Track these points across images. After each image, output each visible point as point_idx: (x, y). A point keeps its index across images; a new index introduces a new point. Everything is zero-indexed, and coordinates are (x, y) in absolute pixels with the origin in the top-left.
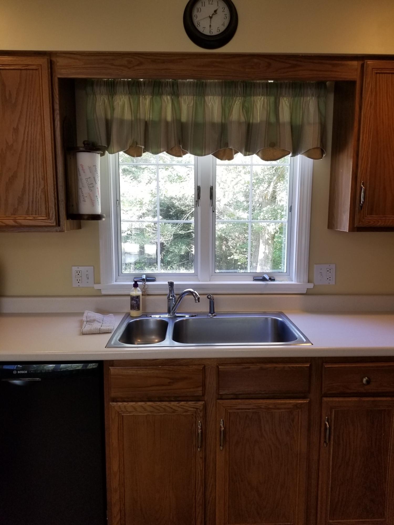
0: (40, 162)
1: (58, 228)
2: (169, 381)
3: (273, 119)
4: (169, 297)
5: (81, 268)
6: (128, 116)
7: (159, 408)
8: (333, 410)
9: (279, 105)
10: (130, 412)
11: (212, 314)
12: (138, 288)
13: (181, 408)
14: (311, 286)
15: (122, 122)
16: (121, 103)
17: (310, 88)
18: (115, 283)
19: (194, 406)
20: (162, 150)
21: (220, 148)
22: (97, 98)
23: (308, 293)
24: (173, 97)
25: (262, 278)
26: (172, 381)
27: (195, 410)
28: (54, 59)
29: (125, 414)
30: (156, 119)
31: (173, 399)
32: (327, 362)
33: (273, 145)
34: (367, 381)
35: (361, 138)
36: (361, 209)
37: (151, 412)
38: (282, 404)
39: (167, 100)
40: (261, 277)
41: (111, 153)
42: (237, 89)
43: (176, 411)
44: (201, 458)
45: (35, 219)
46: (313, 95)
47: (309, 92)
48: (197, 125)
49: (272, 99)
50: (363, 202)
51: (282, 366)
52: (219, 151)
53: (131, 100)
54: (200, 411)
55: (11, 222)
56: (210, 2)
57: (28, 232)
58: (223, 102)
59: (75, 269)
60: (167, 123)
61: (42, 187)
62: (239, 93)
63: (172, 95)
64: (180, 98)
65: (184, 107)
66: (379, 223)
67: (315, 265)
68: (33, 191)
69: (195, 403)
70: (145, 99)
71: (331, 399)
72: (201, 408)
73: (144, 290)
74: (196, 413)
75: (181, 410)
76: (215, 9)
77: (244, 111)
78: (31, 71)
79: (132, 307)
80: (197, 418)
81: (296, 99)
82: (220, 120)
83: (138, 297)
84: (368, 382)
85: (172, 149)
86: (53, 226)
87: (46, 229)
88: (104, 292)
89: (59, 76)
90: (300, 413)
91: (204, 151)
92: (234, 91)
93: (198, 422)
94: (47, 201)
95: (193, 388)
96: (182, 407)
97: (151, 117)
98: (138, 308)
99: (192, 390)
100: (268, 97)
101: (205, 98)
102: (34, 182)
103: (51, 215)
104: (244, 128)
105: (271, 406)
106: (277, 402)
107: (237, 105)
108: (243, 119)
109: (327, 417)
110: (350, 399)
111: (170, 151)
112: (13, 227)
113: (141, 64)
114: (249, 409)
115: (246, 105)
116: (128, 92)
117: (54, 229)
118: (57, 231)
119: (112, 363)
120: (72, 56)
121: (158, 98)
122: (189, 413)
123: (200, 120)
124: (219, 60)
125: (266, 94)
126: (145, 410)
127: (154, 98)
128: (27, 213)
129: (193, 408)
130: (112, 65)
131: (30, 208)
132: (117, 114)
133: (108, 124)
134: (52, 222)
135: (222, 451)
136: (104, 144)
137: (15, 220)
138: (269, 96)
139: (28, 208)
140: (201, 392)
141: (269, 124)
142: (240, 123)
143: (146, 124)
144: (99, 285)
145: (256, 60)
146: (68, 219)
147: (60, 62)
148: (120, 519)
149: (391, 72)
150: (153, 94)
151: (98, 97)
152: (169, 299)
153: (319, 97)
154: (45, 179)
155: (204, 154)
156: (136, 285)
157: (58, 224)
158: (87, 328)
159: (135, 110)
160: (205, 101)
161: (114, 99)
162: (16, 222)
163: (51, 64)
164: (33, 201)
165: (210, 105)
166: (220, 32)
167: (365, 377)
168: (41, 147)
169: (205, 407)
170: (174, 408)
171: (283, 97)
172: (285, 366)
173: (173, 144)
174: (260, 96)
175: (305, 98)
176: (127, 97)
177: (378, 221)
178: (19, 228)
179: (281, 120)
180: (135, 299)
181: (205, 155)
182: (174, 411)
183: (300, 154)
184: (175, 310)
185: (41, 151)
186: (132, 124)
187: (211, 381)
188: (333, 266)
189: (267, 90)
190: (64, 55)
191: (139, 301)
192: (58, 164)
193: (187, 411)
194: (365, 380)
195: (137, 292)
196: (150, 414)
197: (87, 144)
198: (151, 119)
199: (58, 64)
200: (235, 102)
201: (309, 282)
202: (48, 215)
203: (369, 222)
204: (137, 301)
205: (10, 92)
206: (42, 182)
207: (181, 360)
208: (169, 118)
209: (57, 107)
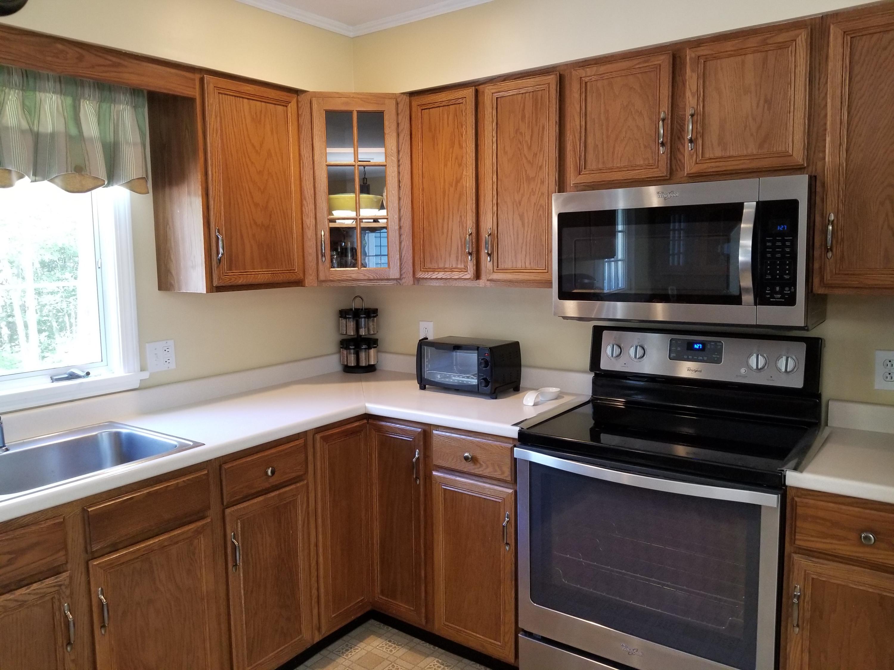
2: (10, 557)
3: (73, 131)
8: (239, 521)
9: (80, 112)
13: (34, 594)
14: (145, 375)
17: (123, 94)
19: (56, 582)
23: (143, 387)
25: (66, 376)
26: (12, 556)
27: (57, 588)
31: (13, 587)
32: (225, 463)
33: (79, 169)
34: (272, 472)
35: (210, 173)
36: (220, 263)
38: (179, 535)
40: (65, 374)
42: (11, 76)
43: (26, 601)
46: (127, 103)
47: (122, 97)
49: (69, 100)
50: (223, 254)
51: (174, 483)
54: (66, 588)
62: (16, 84)
67: (147, 344)
69: (56, 578)
71: (235, 508)
72: (67, 582)
74: (59, 594)
75: (34, 598)
77: (26, 112)
80: (62, 601)
81: (104, 105)
90: (202, 539)
92: (6, 80)
93: (63, 606)
95: (51, 555)
96: (35, 592)
99: (48, 559)
100: (63, 97)
104: (30, 140)
105: (166, 544)
106: (173, 534)
108: (26, 125)
109: (233, 534)
115: (27, 103)
122: (46, 599)
125: (59, 92)
129: (54, 586)
135: (104, 635)
138: (64, 95)
140: (62, 558)
141: (69, 137)
142: (21, 131)
145: (60, 46)
149: (234, 94)
153: (137, 107)
167: (269, 468)
169: (71, 579)
170: (21, 598)
171: (85, 99)
172: (179, 481)
174: (49, 93)
175: (116, 106)
177: (240, 278)
179: (86, 133)
182: (23, 603)
183: (117, 183)
187: (75, 536)
188: (171, 343)
189: (61, 86)
193: (44, 596)
194: (269, 473)
200: (10, 96)
201: (142, 369)
203: (230, 279)
207: (23, 518)
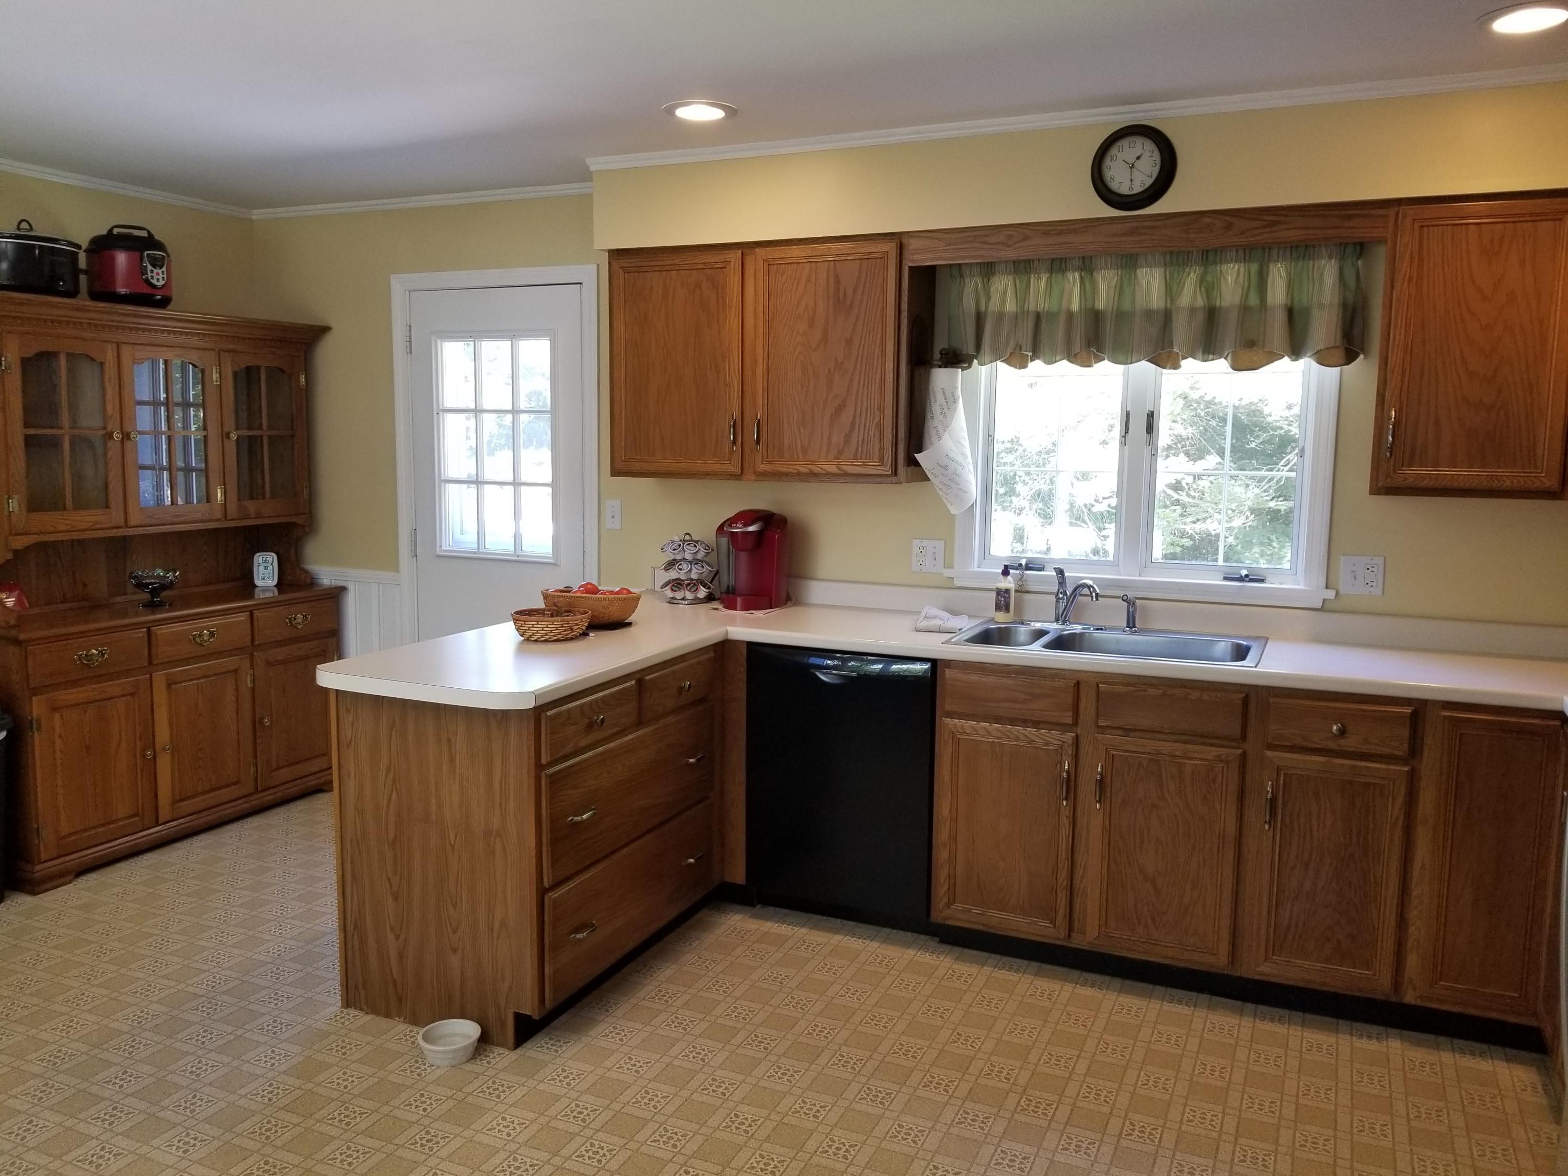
0: (877, 385)
1: (894, 479)
2: (1026, 697)
3: (1254, 300)
4: (1057, 595)
5: (926, 543)
6: (1011, 306)
7: (1009, 734)
8: (1282, 772)
9: (1267, 277)
10: (968, 734)
11: (1131, 628)
12: (1009, 577)
13: (1041, 739)
14: (1331, 595)
15: (1000, 316)
16: (1000, 288)
17: (1327, 245)
18: (976, 569)
19: (1060, 737)
20: (1058, 358)
21: (1163, 350)
22: (966, 282)
23: (1324, 608)
24: (1083, 274)
25: (1239, 577)
26: (1030, 698)
27: (1061, 743)
28: (905, 241)
29: (962, 737)
30: (1054, 309)
31: (1029, 724)
32: (1275, 695)
33: (1251, 344)
34: (1339, 730)
36: (1391, 456)
37: (998, 738)
39: (1073, 278)
40: (1238, 574)
41: (981, 364)
42: (1191, 254)
43: (1034, 741)
44: (1067, 817)
45: (864, 465)
46: (1330, 257)
47: (1325, 252)
48: (1121, 316)
49: (1254, 267)
50: (1392, 444)
51: (1198, 693)
52: (1160, 354)
53: (1018, 282)
54: (1069, 747)
55: (833, 469)
56: (1132, 145)
57: (853, 482)
58: (1168, 276)
59: (916, 542)
60: (1070, 315)
61: (877, 419)
62: (1195, 262)
63: (1081, 269)
64: (1095, 274)
65: (1102, 287)
66: (1426, 482)
67: (1342, 557)
68: (865, 426)
69: (1061, 734)
70: (1039, 278)
72: (1070, 742)
73: (1020, 583)
74: (1061, 748)
75: (1041, 742)
76: (1139, 154)
77: (1203, 289)
78: (874, 260)
79: (998, 607)
80: (1064, 757)
81: (1300, 263)
82: (1162, 305)
83: (1007, 591)
84: (1343, 732)
85: (1075, 355)
86: (887, 476)
87: (878, 480)
88: (958, 583)
89: (911, 265)
90: (1225, 769)
91: (1130, 356)
92: (1186, 257)
93: (1064, 761)
94: (881, 440)
95: (1058, 711)
96: (1042, 736)
97: (1047, 305)
98: (1007, 609)
99: (1056, 714)
100: (1247, 264)
101: (1138, 271)
102: (866, 412)
103: (886, 459)
104: (1200, 317)
105: (1178, 753)
106: (1191, 748)
107: (1190, 280)
108: (1200, 302)
109: (1270, 783)
110: (1313, 758)
111: (1072, 357)
112: (835, 475)
113: (1026, 238)
114: (1143, 753)
115: (1207, 278)
116: (1013, 270)
117: (890, 479)
118: (892, 483)
119: (948, 663)
120: (931, 234)
121: (1060, 276)
122: (1051, 748)
123: (1127, 305)
124: (1146, 224)
125: (1243, 259)
126: (989, 734)
127: (1054, 275)
128: (855, 457)
129: (1058, 740)
130: (986, 243)
131: (860, 450)
132: (994, 305)
133: (980, 319)
134: (887, 469)
135: (1099, 810)
136: (971, 351)
137: (838, 466)
138: (1248, 262)
139: (857, 449)
140: (1071, 719)
141: (1245, 309)
142: (1193, 310)
143: (1038, 316)
144: (950, 570)
145: (1207, 220)
146: (909, 466)
147: (912, 245)
148: (949, 889)
150: (1051, 271)
151: (967, 280)
152: (1058, 599)
153: (1342, 258)
154: (881, 409)
155: (1129, 361)
156: (1006, 572)
157: (895, 473)
158: (923, 624)
159: (1022, 296)
160: (1136, 276)
161: (991, 281)
162: (839, 469)
163: (901, 248)
164: (863, 440)
165: (1144, 282)
166: (1146, 187)
167: (1336, 724)
168: (880, 365)
169: (1077, 740)
170: (1030, 736)
171: (1276, 262)
173: (1077, 347)
174: (1232, 262)
175: (1316, 263)
176: (1011, 278)
177: (1424, 478)
178: (843, 477)
179: (1270, 301)
180: (1003, 594)
181: (1131, 363)
182: (1031, 741)
183: (1303, 356)
184: (1065, 617)
185: (879, 369)
186: (1016, 318)
187: (1088, 705)
188: (1379, 561)
190: (918, 234)
191: (1009, 597)
192: (900, 388)
193: (1048, 744)
194: (1336, 728)
195: (1008, 583)
196: (996, 740)
197: (945, 354)
198: (1046, 309)
199: (910, 247)
200: (1189, 274)
201: (1327, 587)
202: (881, 459)
203: (1406, 479)
204: (1005, 597)
205: (845, 289)
206: (877, 413)
208: (1075, 306)
209: (905, 306)
